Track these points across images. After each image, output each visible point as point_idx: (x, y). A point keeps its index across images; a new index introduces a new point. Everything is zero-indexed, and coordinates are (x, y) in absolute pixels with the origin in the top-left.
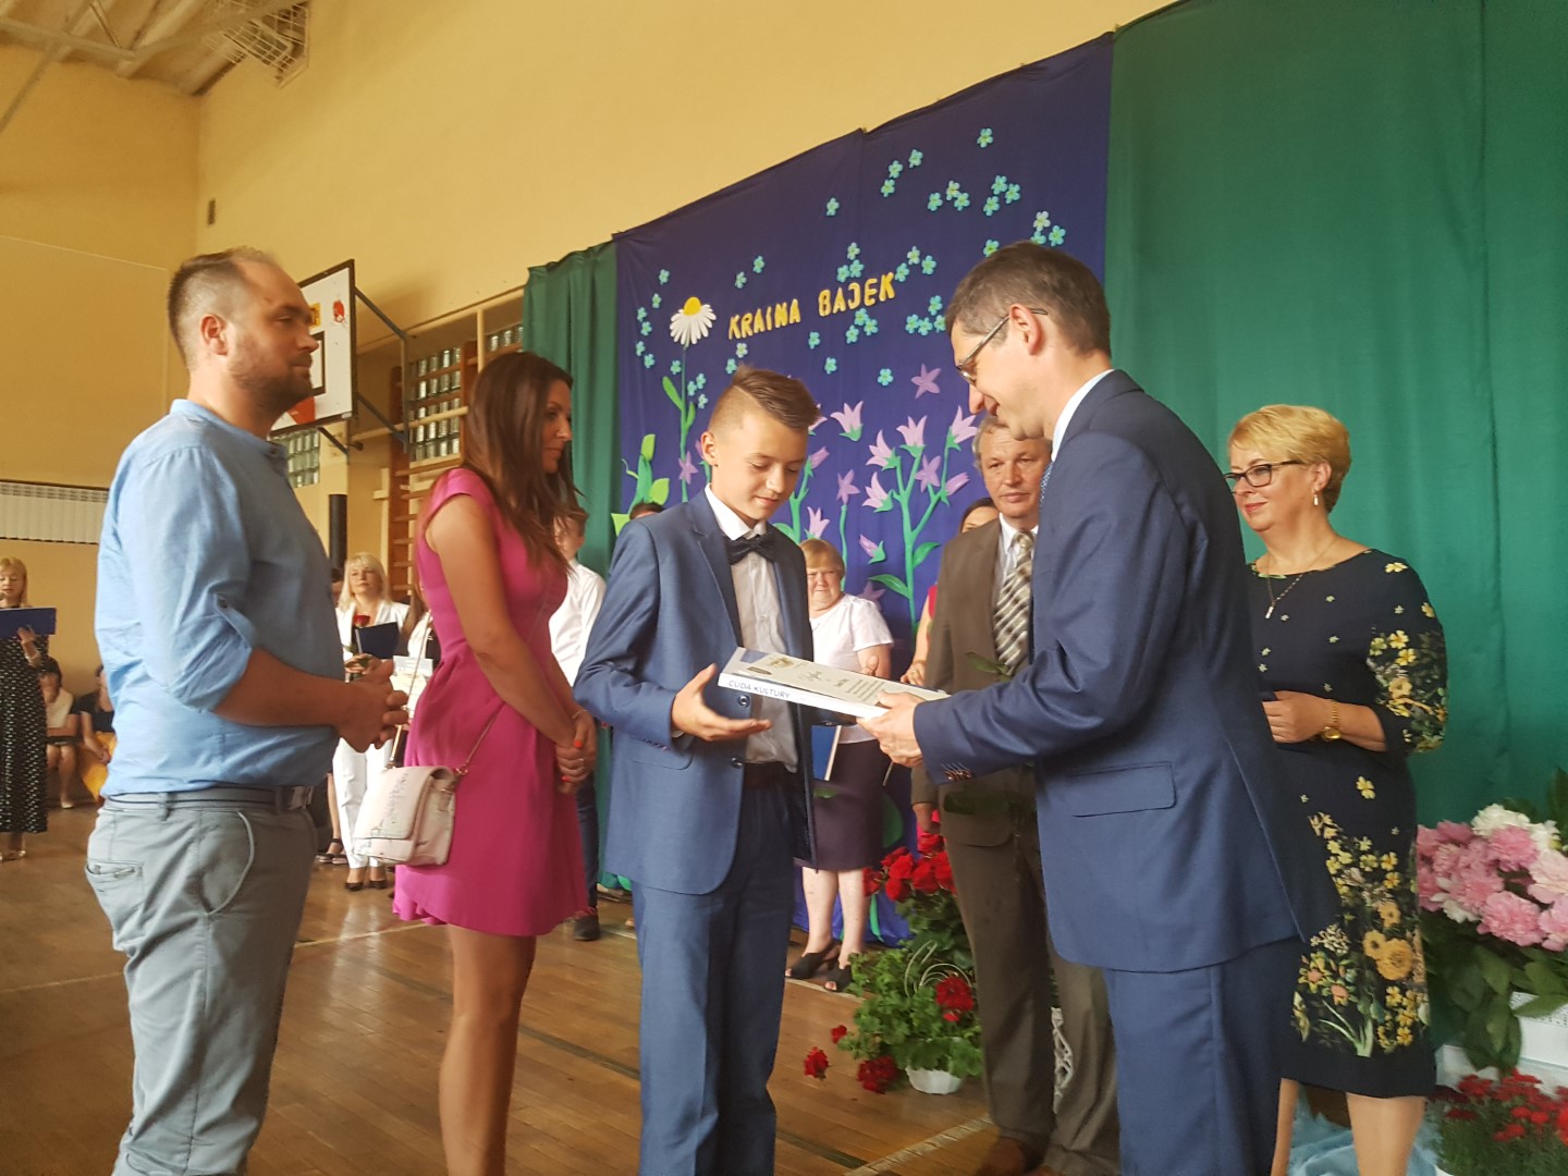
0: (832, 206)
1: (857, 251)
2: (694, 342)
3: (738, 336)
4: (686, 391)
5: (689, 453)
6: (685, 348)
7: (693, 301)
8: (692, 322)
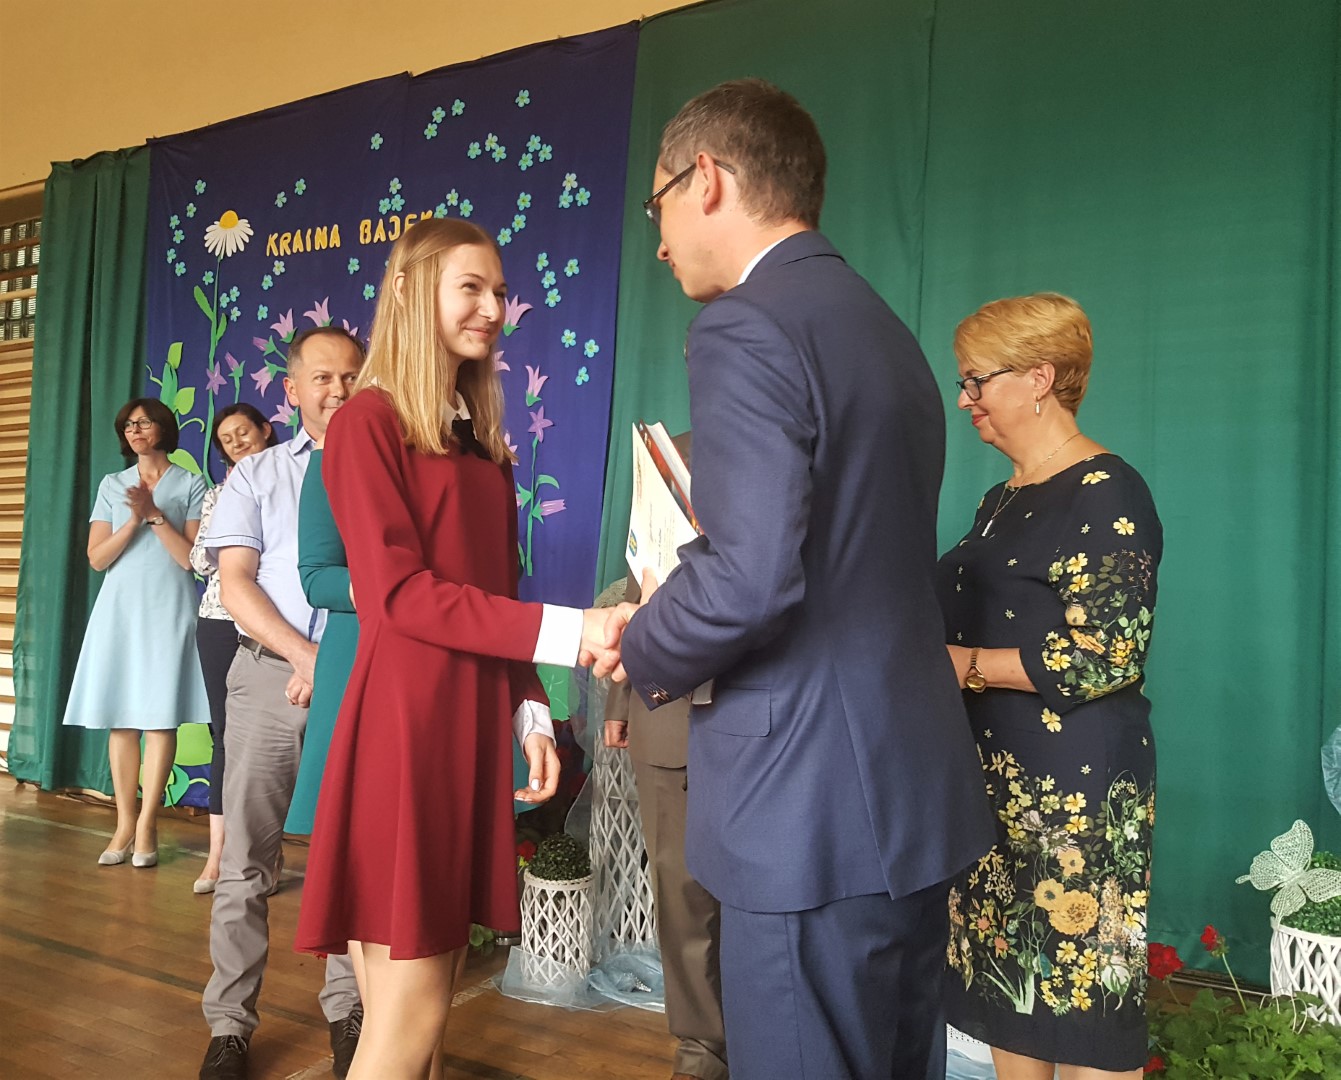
0: (377, 141)
1: (399, 186)
2: (229, 254)
3: (276, 254)
4: (218, 302)
5: (218, 363)
6: (218, 261)
7: (229, 215)
8: (228, 235)
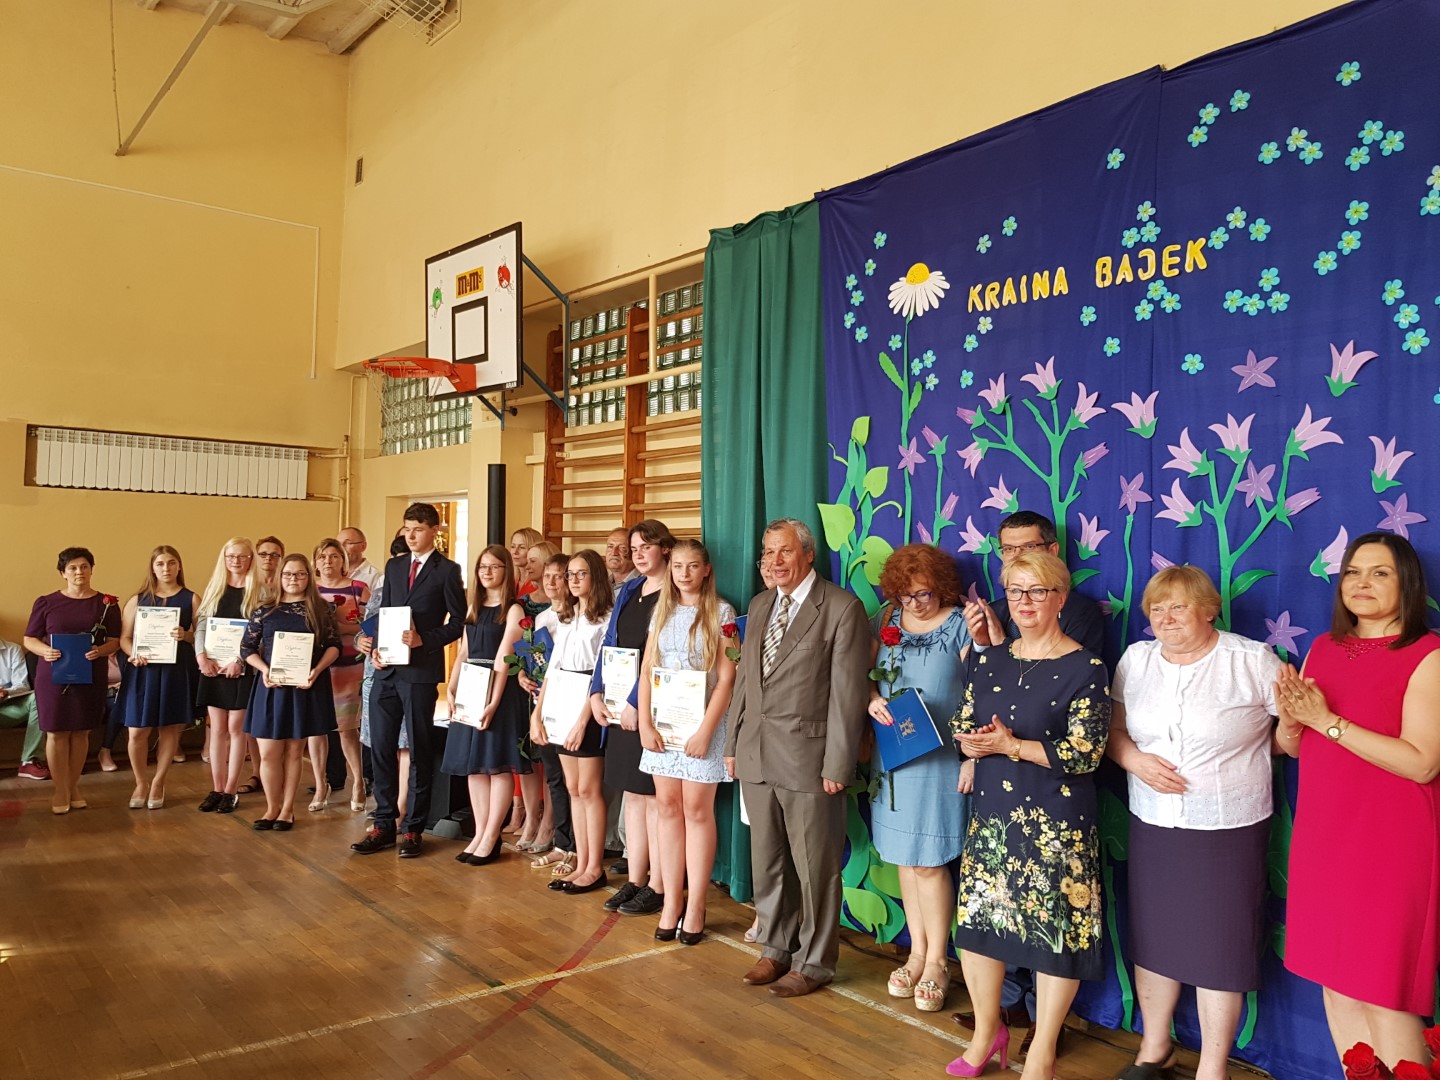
0: (1116, 158)
1: (1152, 211)
2: (920, 313)
3: (981, 309)
4: (909, 370)
5: (913, 439)
6: (907, 322)
7: (920, 269)
8: (918, 291)
